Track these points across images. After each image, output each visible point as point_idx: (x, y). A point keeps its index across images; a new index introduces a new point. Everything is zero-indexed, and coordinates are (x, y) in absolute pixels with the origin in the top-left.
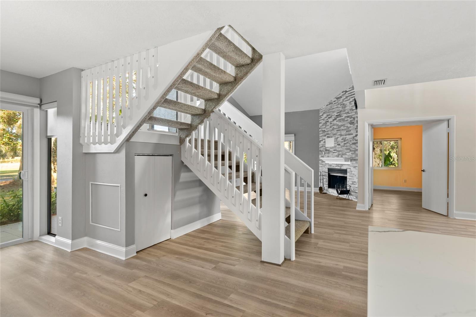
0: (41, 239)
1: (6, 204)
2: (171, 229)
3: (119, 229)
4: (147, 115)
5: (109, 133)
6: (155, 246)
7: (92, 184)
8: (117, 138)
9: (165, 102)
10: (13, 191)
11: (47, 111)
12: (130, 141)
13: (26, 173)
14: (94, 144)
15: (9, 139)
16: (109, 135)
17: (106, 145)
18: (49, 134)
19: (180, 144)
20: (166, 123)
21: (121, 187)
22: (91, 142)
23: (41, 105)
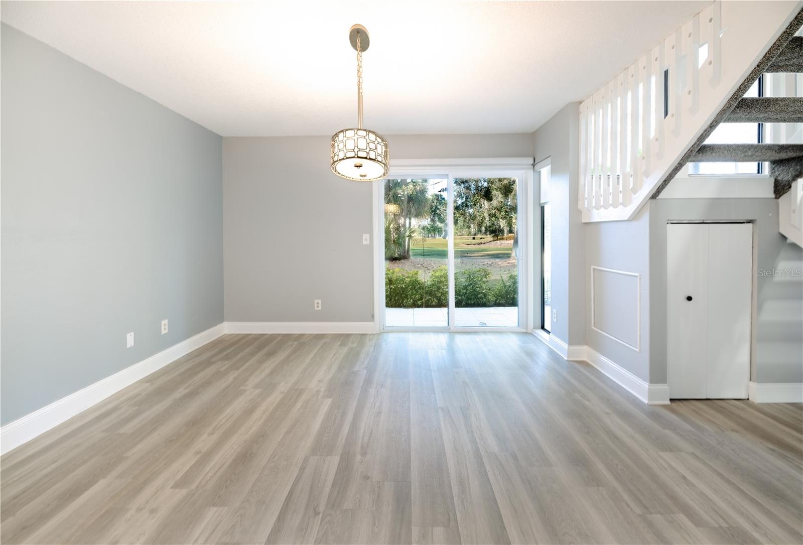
0: (535, 333)
1: (504, 284)
2: (750, 380)
3: (637, 348)
4: (695, 144)
5: (621, 189)
6: (708, 401)
7: (594, 269)
8: (635, 194)
9: (737, 108)
10: (509, 270)
11: (540, 172)
12: (657, 198)
13: (521, 250)
14: (597, 209)
15: (506, 212)
16: (621, 191)
17: (615, 209)
18: (542, 201)
19: (776, 196)
20: (739, 153)
21: (640, 279)
22: (594, 205)
23: (534, 165)
